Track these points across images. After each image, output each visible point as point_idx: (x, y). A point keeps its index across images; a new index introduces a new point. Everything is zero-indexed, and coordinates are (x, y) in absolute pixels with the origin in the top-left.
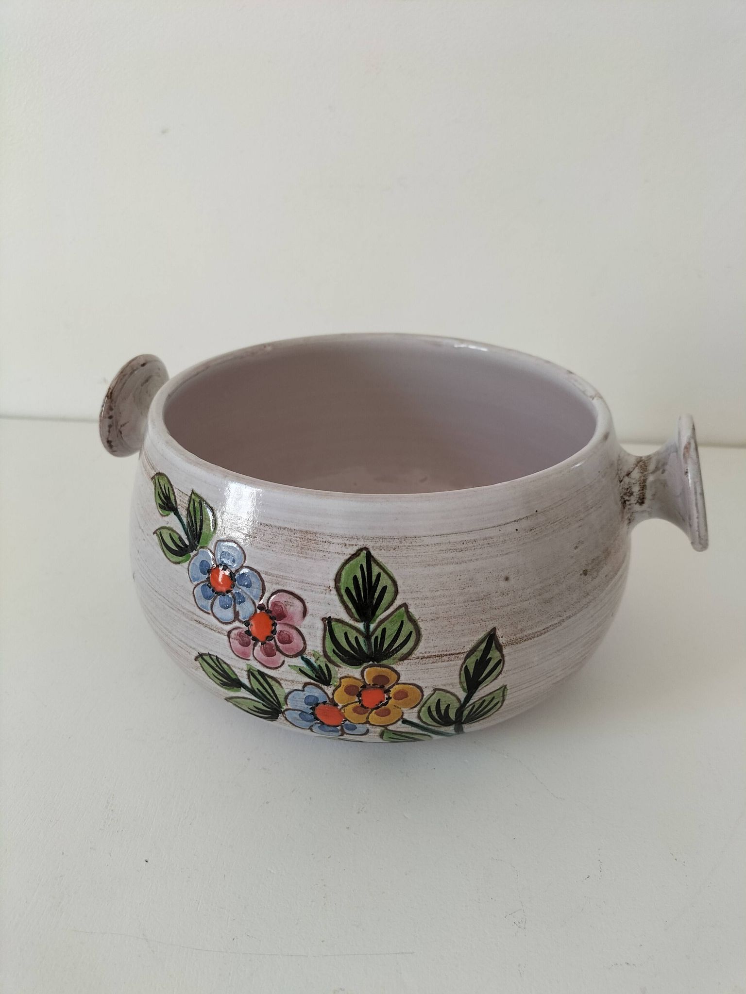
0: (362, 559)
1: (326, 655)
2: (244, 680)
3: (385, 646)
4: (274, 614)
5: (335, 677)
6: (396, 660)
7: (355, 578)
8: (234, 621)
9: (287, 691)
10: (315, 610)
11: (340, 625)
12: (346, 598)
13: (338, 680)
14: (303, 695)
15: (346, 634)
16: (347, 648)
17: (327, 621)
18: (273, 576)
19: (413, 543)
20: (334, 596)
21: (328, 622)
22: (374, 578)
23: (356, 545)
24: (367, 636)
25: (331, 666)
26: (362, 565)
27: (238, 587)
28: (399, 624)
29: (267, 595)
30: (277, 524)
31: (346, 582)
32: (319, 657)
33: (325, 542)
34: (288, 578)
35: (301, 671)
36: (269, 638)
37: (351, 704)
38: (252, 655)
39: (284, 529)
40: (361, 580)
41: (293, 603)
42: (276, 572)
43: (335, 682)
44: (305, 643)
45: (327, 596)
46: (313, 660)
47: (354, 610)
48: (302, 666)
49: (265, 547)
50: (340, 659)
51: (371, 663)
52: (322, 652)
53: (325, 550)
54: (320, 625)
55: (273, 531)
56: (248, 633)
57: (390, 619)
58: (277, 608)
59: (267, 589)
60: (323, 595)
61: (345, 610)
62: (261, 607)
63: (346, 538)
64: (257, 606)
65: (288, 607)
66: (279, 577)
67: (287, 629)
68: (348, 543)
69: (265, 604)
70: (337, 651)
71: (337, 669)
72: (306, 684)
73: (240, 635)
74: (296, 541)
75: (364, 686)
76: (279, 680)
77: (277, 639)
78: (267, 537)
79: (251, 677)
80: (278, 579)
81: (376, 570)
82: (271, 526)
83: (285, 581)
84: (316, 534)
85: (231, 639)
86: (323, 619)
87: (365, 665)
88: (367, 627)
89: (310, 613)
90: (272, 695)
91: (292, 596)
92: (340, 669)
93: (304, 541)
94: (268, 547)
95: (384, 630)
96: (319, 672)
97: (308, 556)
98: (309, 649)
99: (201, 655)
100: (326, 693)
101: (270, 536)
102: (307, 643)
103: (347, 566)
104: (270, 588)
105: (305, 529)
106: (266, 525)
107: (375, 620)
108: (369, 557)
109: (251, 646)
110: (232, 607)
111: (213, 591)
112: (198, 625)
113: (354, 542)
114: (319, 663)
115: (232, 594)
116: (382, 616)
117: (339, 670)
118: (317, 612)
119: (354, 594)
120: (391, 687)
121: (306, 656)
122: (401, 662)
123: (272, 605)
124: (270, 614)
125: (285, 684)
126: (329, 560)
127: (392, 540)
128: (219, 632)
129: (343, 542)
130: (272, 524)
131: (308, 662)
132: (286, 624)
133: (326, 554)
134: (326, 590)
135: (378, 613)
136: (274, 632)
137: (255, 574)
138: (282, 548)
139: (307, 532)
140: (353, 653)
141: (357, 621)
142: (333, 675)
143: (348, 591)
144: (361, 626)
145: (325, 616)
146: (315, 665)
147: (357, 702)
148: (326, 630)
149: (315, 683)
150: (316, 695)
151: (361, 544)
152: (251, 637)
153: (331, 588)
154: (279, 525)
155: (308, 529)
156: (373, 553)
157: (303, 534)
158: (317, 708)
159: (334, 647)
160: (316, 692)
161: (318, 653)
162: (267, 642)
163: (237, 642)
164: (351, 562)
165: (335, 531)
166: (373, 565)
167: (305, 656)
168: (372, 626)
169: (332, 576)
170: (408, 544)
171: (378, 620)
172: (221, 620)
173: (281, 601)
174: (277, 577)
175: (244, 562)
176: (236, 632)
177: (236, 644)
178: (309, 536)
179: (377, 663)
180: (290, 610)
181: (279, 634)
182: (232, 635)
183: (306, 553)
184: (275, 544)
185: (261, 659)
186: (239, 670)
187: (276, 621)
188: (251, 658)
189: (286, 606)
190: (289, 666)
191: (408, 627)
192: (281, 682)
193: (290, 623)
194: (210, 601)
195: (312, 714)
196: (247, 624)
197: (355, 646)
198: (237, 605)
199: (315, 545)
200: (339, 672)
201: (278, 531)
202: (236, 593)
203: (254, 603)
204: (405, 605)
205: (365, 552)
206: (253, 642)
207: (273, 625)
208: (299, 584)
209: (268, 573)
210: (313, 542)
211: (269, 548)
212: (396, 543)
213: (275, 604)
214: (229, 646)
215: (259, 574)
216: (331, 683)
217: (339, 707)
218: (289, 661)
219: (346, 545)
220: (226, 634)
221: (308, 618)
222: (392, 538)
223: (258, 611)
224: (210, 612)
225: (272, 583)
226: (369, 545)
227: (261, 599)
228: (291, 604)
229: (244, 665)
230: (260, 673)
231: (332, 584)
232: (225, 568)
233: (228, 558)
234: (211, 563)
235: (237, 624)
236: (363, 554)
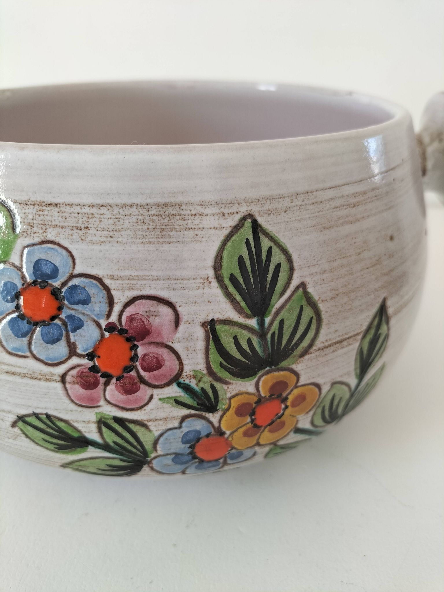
0: (247, 232)
1: (211, 372)
2: (93, 435)
3: (284, 342)
4: (131, 333)
5: (223, 399)
6: (296, 358)
7: (241, 260)
8: (69, 358)
9: (157, 434)
10: (191, 314)
11: (227, 327)
12: (231, 289)
13: (227, 401)
14: (179, 433)
15: (236, 339)
16: (237, 355)
17: (209, 327)
18: (124, 279)
19: (305, 200)
20: (215, 289)
21: (211, 327)
22: (264, 255)
23: (237, 213)
24: (262, 334)
25: (217, 385)
26: (247, 239)
27: (69, 308)
28: (298, 310)
29: (117, 309)
30: (118, 201)
31: (230, 267)
32: (201, 378)
33: (195, 215)
34: (147, 278)
35: (178, 402)
36: (128, 369)
37: (241, 427)
38: (102, 399)
39: (131, 206)
40: (248, 260)
41: (159, 312)
42: (127, 273)
43: (222, 406)
44: (181, 363)
45: (207, 291)
46: (193, 383)
47: (243, 304)
48: (177, 395)
49: (104, 239)
50: (230, 373)
51: (268, 368)
52: (205, 369)
53: (196, 227)
54: (200, 333)
55: (114, 213)
56: (94, 369)
57: (287, 307)
58: (135, 324)
59: (116, 301)
60: (201, 291)
61: (231, 307)
62: (111, 328)
63: (223, 206)
64: (104, 327)
65: (151, 319)
66: (132, 279)
67: (153, 349)
68: (226, 211)
69: (116, 322)
70: (225, 364)
71: (225, 387)
72: (184, 419)
73: (81, 375)
74: (153, 221)
75: (260, 401)
76: (146, 422)
77: (139, 368)
78: (107, 223)
79: (104, 429)
80: (132, 282)
81: (266, 244)
82: (111, 206)
83: (143, 282)
84: (180, 205)
85: (68, 386)
86: (204, 325)
87: (260, 373)
88: (261, 323)
89: (184, 320)
90: (135, 443)
91: (155, 302)
92: (230, 386)
93: (164, 219)
94: (110, 239)
95: (282, 322)
96: (203, 398)
97: (171, 240)
98: (188, 369)
99: (21, 418)
100: (211, 423)
101: (111, 221)
102: (185, 362)
103: (229, 244)
104: (120, 298)
105: (162, 201)
106: (102, 206)
107: (270, 311)
108: (256, 227)
109: (101, 387)
110: (64, 338)
111: (29, 323)
112: (10, 378)
113: (234, 209)
114: (201, 385)
115: (61, 320)
116: (278, 305)
117: (228, 388)
118: (194, 316)
119: (241, 280)
120: (289, 394)
121: (184, 381)
122: (302, 359)
123: (127, 321)
124: (126, 335)
125: (155, 426)
126: (204, 239)
127: (282, 199)
128: (47, 380)
129: (220, 211)
130: (111, 201)
131: (187, 388)
132: (150, 343)
133: (199, 232)
134: (203, 283)
135: (272, 301)
136: (133, 359)
137: (94, 282)
138: (132, 236)
139: (166, 205)
140: (245, 361)
141: (248, 317)
142: (220, 397)
143: (233, 279)
144: (253, 322)
145: (206, 320)
146: (197, 389)
147: (248, 423)
148: (209, 338)
149: (197, 412)
150: (198, 428)
151: (244, 210)
152: (100, 374)
153: (210, 280)
154: (123, 202)
155: (167, 200)
156: (260, 220)
157: (161, 209)
158: (198, 444)
159: (221, 360)
160: (198, 425)
161: (200, 373)
162: (126, 375)
163: (77, 387)
164: (234, 238)
165: (208, 197)
166: (262, 237)
167: (182, 381)
168: (267, 320)
169: (210, 262)
170: (300, 203)
171: (274, 310)
172: (48, 362)
173: (140, 313)
174: (129, 279)
175: (74, 268)
176: (74, 372)
177: (77, 390)
178: (170, 210)
179: (275, 367)
180: (155, 322)
181: (143, 359)
182: (68, 378)
183: (170, 236)
184: (119, 231)
185: (119, 401)
186: (85, 425)
187: (136, 343)
188: (102, 402)
189: (149, 317)
190: (160, 399)
191: (308, 313)
192: (149, 424)
193: (158, 340)
194: (26, 340)
195: (190, 453)
196: (91, 356)
197: (248, 351)
198: (71, 334)
199: (181, 222)
200: (228, 390)
201: (121, 211)
202: (66, 317)
203: (98, 325)
204: (303, 285)
205: (249, 220)
206: (102, 380)
207: (131, 349)
208: (164, 282)
209: (115, 277)
210: (178, 217)
211: (111, 239)
212: (286, 203)
213: (131, 319)
214: (66, 395)
215: (99, 280)
216: (217, 409)
217: (226, 436)
218: (160, 393)
219: (224, 215)
220: (59, 379)
221: (181, 328)
222: (281, 196)
223: (107, 335)
224: (28, 354)
225: (123, 290)
226: (254, 209)
227: (109, 315)
228: (156, 314)
229: (91, 415)
230: (117, 420)
231: (211, 273)
232: (44, 284)
233: (47, 269)
234: (19, 284)
235: (75, 361)
236: (248, 223)
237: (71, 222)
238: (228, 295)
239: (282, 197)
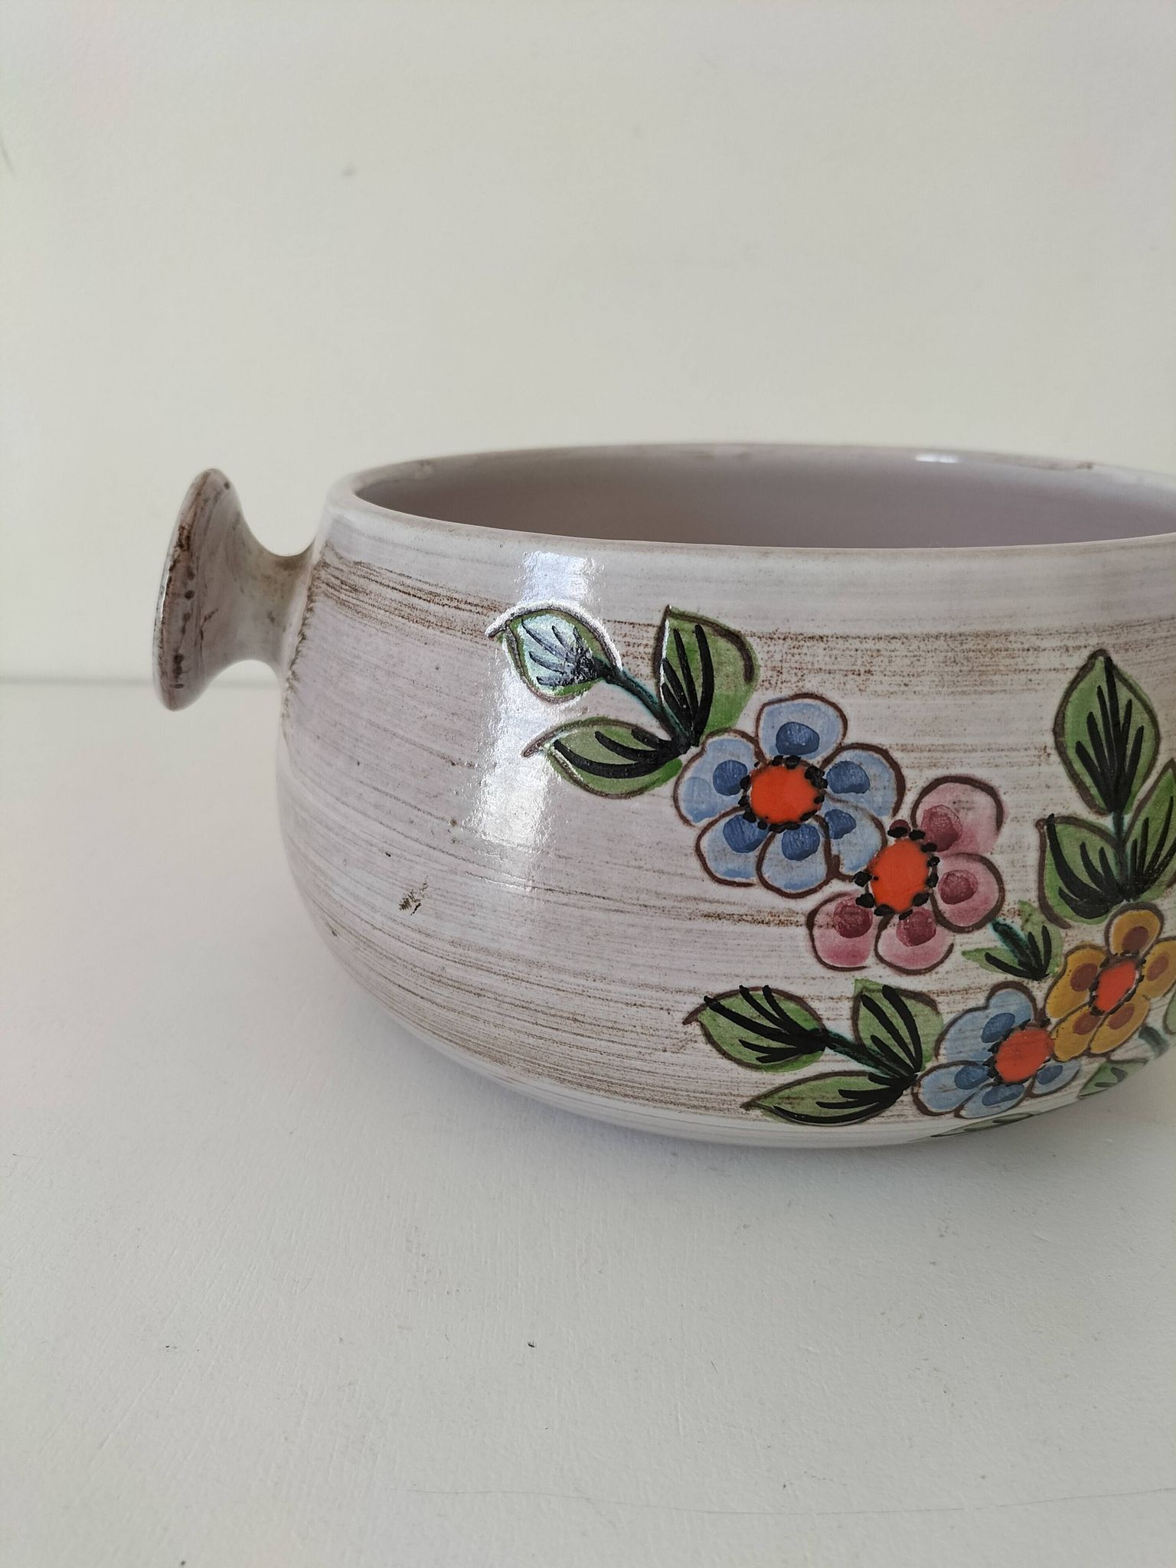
0: (1098, 676)
1: (1044, 906)
2: (841, 1027)
3: (1148, 858)
4: (930, 837)
5: (1056, 955)
6: (1164, 887)
7: (1091, 719)
8: (826, 882)
9: (947, 1019)
10: (1021, 807)
11: (1071, 829)
12: (1078, 766)
13: (1063, 960)
14: (982, 1019)
15: (1083, 847)
16: (1085, 877)
17: (1045, 827)
18: (922, 751)
19: (1171, 629)
20: (1055, 766)
21: (1048, 827)
22: (1122, 713)
23: (1085, 647)
24: (1118, 840)
25: (1052, 928)
26: (1099, 687)
27: (833, 799)
28: (1167, 804)
29: (910, 798)
30: (918, 630)
31: (1076, 731)
32: (1030, 915)
33: (1028, 650)
34: (957, 748)
35: (992, 960)
36: (920, 899)
37: (1073, 1013)
38: (872, 953)
39: (937, 637)
40: (1101, 720)
41: (973, 803)
42: (927, 741)
43: (1055, 968)
44: (1002, 890)
45: (1044, 769)
46: (1016, 924)
47: (1094, 791)
48: (991, 945)
49: (896, 688)
50: (1072, 908)
51: (1125, 902)
52: (1036, 900)
53: (1030, 668)
54: (1032, 838)
55: (911, 649)
56: (865, 900)
57: (1153, 798)
58: (937, 822)
59: (908, 785)
60: (1035, 769)
61: (1078, 794)
62: (898, 830)
63: (1066, 635)
64: (887, 829)
65: (961, 814)
66: (934, 751)
67: (962, 865)
68: (1070, 643)
69: (908, 820)
70: (1066, 891)
71: (1063, 932)
72: (996, 988)
73: (841, 912)
74: (968, 659)
75: (1107, 962)
76: (934, 997)
77: (938, 897)
78: (900, 664)
79: (864, 1011)
80: (934, 754)
81: (1124, 695)
82: (907, 638)
83: (952, 755)
84: (1007, 635)
85: (816, 932)
86: (1038, 824)
87: (1114, 911)
88: (1118, 823)
89: (1011, 817)
90: (908, 1040)
91: (968, 787)
92: (1070, 932)
93: (984, 657)
94: (903, 688)
95: (1146, 822)
96: (1028, 952)
97: (994, 689)
98: (1011, 900)
99: (713, 1003)
100: (1033, 1000)
101: (907, 661)
102: (1007, 887)
103: (1075, 694)
104: (916, 781)
105: (980, 628)
106: (894, 638)
107: (1132, 804)
108: (1110, 669)
109: (872, 931)
110: (821, 849)
111: (762, 826)
112: (713, 925)
113: (1081, 641)
114: (1029, 928)
115: (818, 818)
116: (1141, 795)
117: (1066, 935)
118: (1025, 810)
119: (1091, 752)
120: (1148, 953)
121: (1004, 919)
122: (1170, 889)
123: (924, 818)
124: (921, 840)
125: (948, 1003)
126: (1041, 687)
127: (1142, 627)
128: (781, 923)
129: (1063, 644)
130: (907, 631)
131: (1006, 933)
132: (958, 855)
133: (1033, 676)
134: (1039, 757)
135: (1134, 789)
136: (932, 880)
137: (877, 756)
138: (937, 683)
139: (987, 635)
140: (1095, 887)
141: (1101, 813)
142: (1054, 951)
143: (1080, 749)
144: (1107, 822)
145: (1042, 816)
146: (1022, 935)
147: (1085, 1005)
148: (1045, 847)
149: (1017, 979)
150: (1012, 1009)
151: (1094, 642)
152: (873, 909)
153: (1049, 750)
154: (925, 632)
155: (990, 628)
156: (1115, 658)
157: (980, 642)
158: (1005, 1043)
159: (1061, 884)
160: (1013, 1004)
161: (1030, 905)
162: (915, 909)
163: (833, 933)
164: (1081, 685)
165: (1045, 623)
166: (1119, 684)
167: (1000, 919)
168: (1127, 818)
169: (1049, 723)
170: (1164, 634)
171: (1136, 803)
172: (788, 891)
173: (946, 805)
174: (929, 751)
175: (844, 735)
176: (831, 907)
177: (830, 938)
178: (993, 643)
179: (1134, 900)
180: (967, 819)
181: (945, 881)
182: (820, 919)
183: (992, 682)
184: (919, 676)
185: (898, 956)
186: (832, 1004)
187: (936, 854)
188: (871, 960)
189: (958, 811)
190: (964, 953)
192: (938, 999)
193: (969, 850)
194: (753, 856)
195: (991, 1062)
196: (863, 879)
197: (1100, 870)
198: (833, 841)
199: (1008, 661)
200: (1067, 939)
201: (922, 646)
202: (828, 814)
203: (879, 825)
204: (1172, 764)
205: (1101, 658)
206: (876, 919)
207: (929, 864)
208: (982, 754)
209: (909, 747)
210: (1004, 653)
211: (906, 688)
212: (1147, 634)
213: (931, 814)
214: (810, 948)
215: (884, 753)
216: (1047, 973)
217: (1049, 1028)
218: (965, 941)
219: (1067, 650)
220: (802, 919)
221: (1006, 829)
222: (1140, 623)
223: (892, 840)
224: (754, 879)
225: (920, 768)
226: (1108, 642)
227: (896, 809)
228: (968, 805)
229: (846, 985)
230: (889, 992)
231: (1049, 740)
232: (793, 761)
233: (799, 738)
234: (749, 762)
235: (836, 886)
236: (1100, 663)
237: (844, 664)
238: (1073, 776)
239: (1142, 624)
